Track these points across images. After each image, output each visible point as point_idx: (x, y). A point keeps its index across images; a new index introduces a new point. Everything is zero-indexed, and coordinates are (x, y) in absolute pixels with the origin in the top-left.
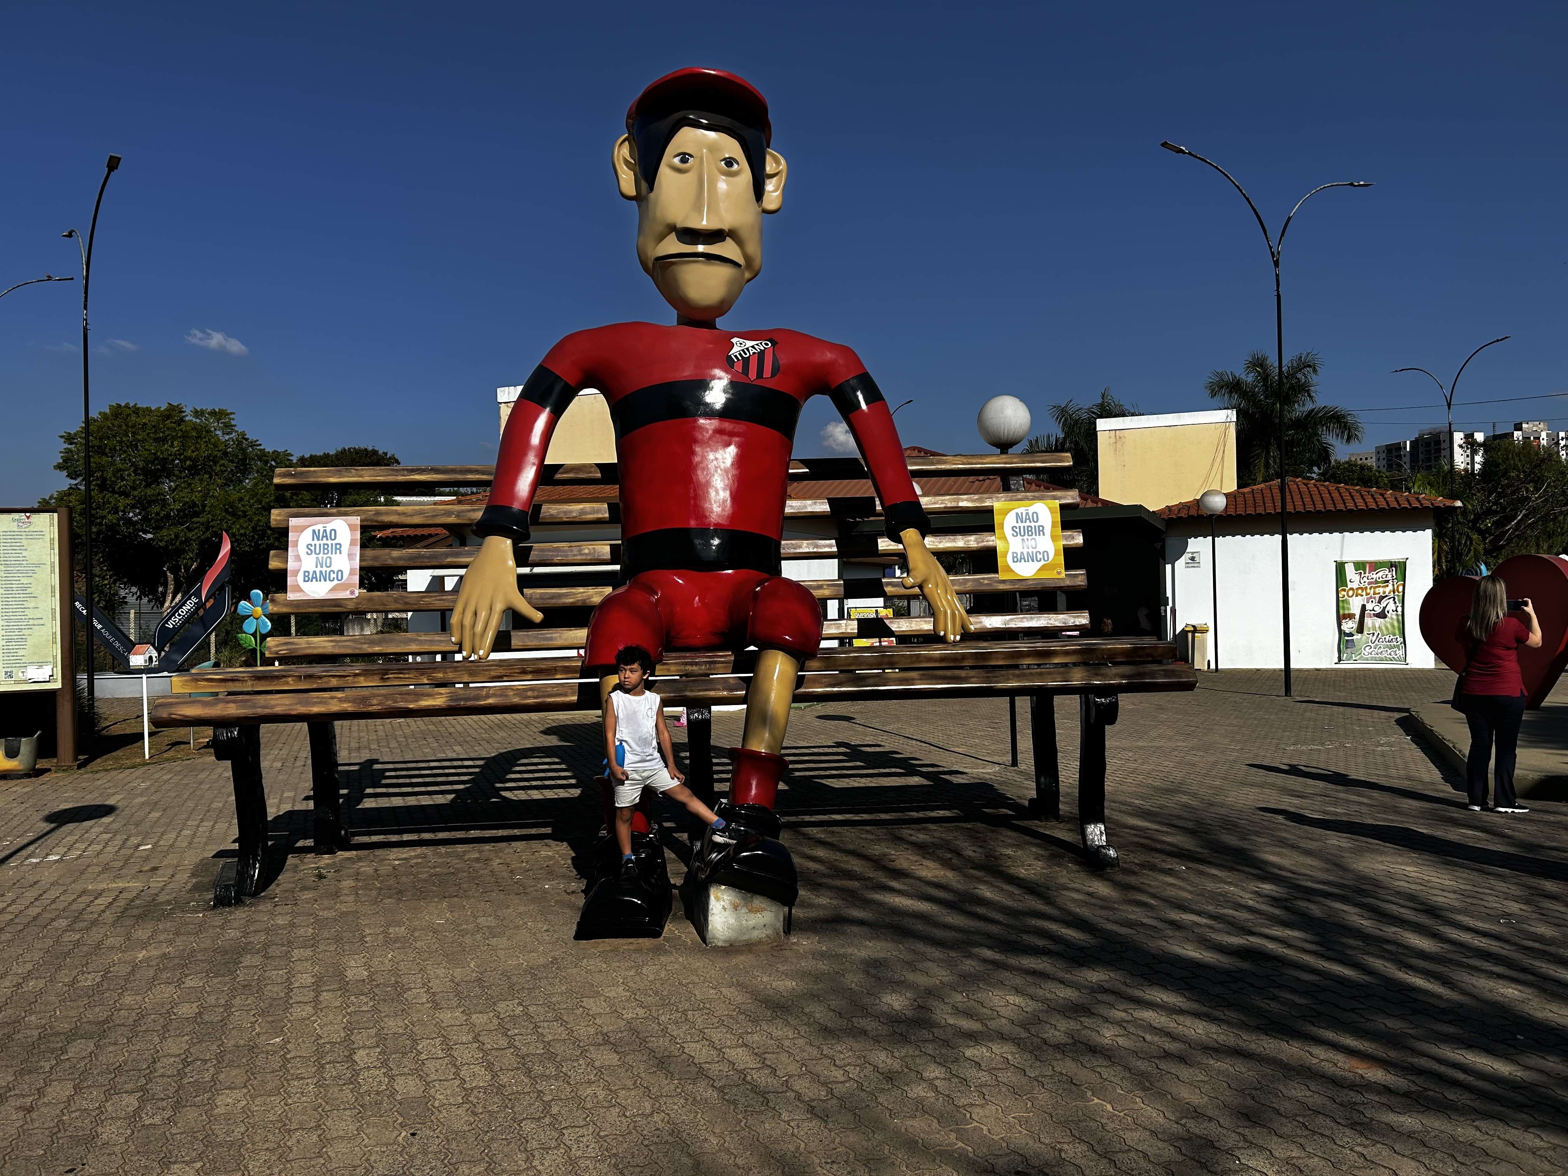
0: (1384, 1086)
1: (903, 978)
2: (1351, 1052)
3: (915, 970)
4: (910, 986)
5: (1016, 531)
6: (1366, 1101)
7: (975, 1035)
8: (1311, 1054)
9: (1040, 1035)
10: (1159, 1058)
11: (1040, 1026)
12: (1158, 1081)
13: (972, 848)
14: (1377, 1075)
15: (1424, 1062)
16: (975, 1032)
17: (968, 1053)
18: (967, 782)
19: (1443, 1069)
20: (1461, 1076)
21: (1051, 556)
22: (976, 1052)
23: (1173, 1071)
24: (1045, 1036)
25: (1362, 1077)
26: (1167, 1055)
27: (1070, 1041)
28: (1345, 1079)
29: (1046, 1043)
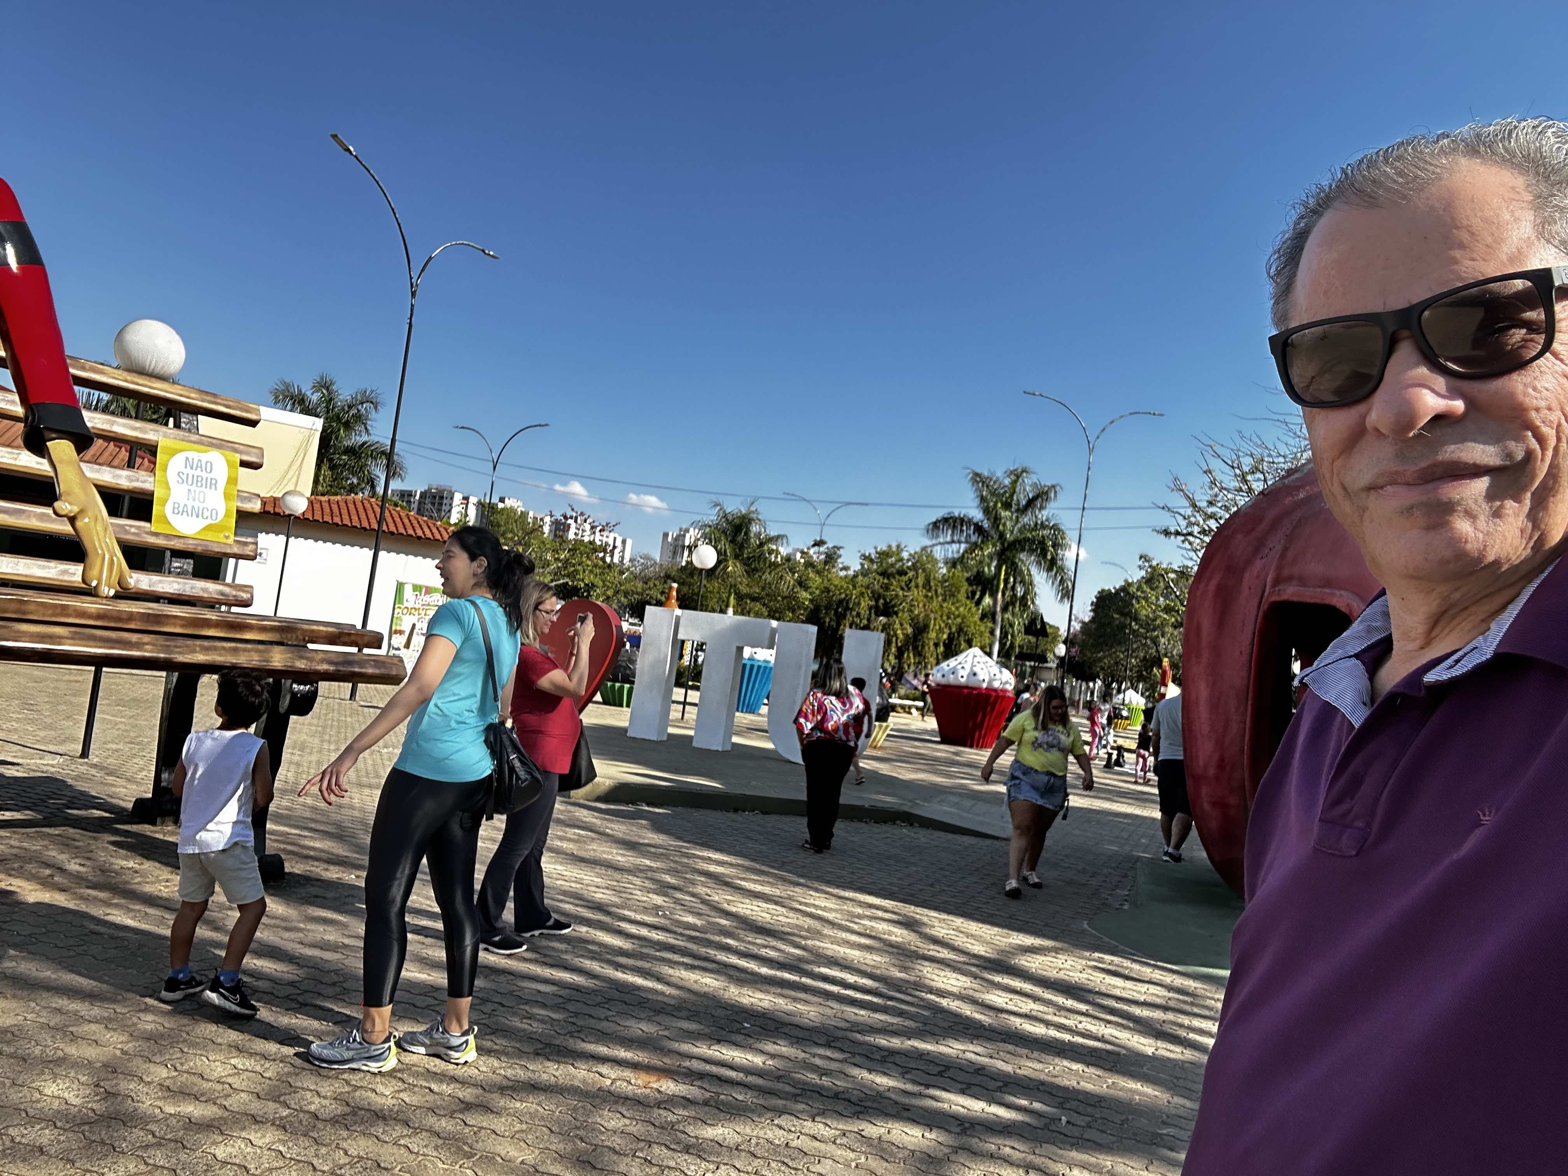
0: (683, 1097)
1: (60, 1053)
2: (635, 1066)
3: (74, 1038)
4: (76, 1064)
5: (183, 479)
6: (680, 1118)
7: (216, 1124)
8: (601, 1075)
9: (306, 1108)
10: (461, 1111)
11: (298, 1095)
12: (477, 1142)
13: (78, 861)
14: (669, 1087)
15: (696, 1065)
16: (214, 1119)
17: (221, 1152)
18: (25, 775)
19: (714, 1069)
20: (732, 1074)
21: (221, 515)
22: (229, 1149)
23: (484, 1124)
24: (313, 1108)
25: (659, 1092)
26: (467, 1106)
27: (347, 1110)
28: (647, 1097)
29: (317, 1118)
